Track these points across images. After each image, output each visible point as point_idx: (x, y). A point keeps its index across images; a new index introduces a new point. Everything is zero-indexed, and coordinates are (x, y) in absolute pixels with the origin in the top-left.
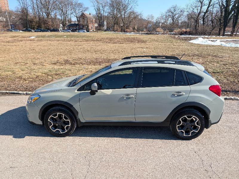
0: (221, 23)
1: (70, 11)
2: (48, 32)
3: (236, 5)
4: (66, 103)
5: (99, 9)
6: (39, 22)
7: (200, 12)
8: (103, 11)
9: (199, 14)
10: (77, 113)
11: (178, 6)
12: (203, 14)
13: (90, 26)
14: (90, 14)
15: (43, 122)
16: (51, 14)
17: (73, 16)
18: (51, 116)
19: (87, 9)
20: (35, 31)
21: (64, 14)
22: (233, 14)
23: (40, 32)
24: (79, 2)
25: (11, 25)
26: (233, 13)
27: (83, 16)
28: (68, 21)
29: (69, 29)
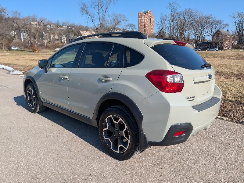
4: (32, 79)
13: (226, 43)
14: (228, 31)
17: (209, 34)
18: (28, 91)
27: (218, 33)
29: (199, 48)
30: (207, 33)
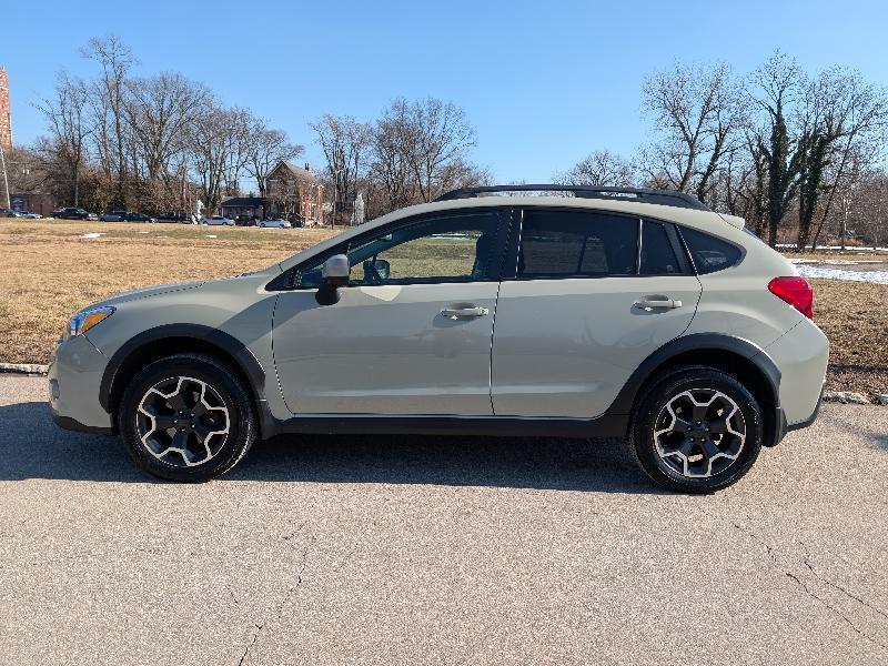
0: (760, 211)
1: (236, 157)
2: (151, 222)
3: (805, 151)
4: (217, 332)
5: (340, 155)
6: (119, 187)
7: (688, 172)
8: (353, 160)
9: (685, 179)
10: (261, 376)
11: (613, 153)
12: (698, 178)
13: (308, 204)
14: (307, 168)
15: (115, 420)
16: (166, 160)
17: (247, 174)
18: (152, 390)
19: (298, 150)
20: (102, 220)
21: (214, 166)
22: (798, 182)
23: (121, 220)
24: (269, 128)
25: (12, 197)
26: (798, 176)
27: (282, 171)
28: (228, 189)
29: (227, 216)
30: (241, 169)
